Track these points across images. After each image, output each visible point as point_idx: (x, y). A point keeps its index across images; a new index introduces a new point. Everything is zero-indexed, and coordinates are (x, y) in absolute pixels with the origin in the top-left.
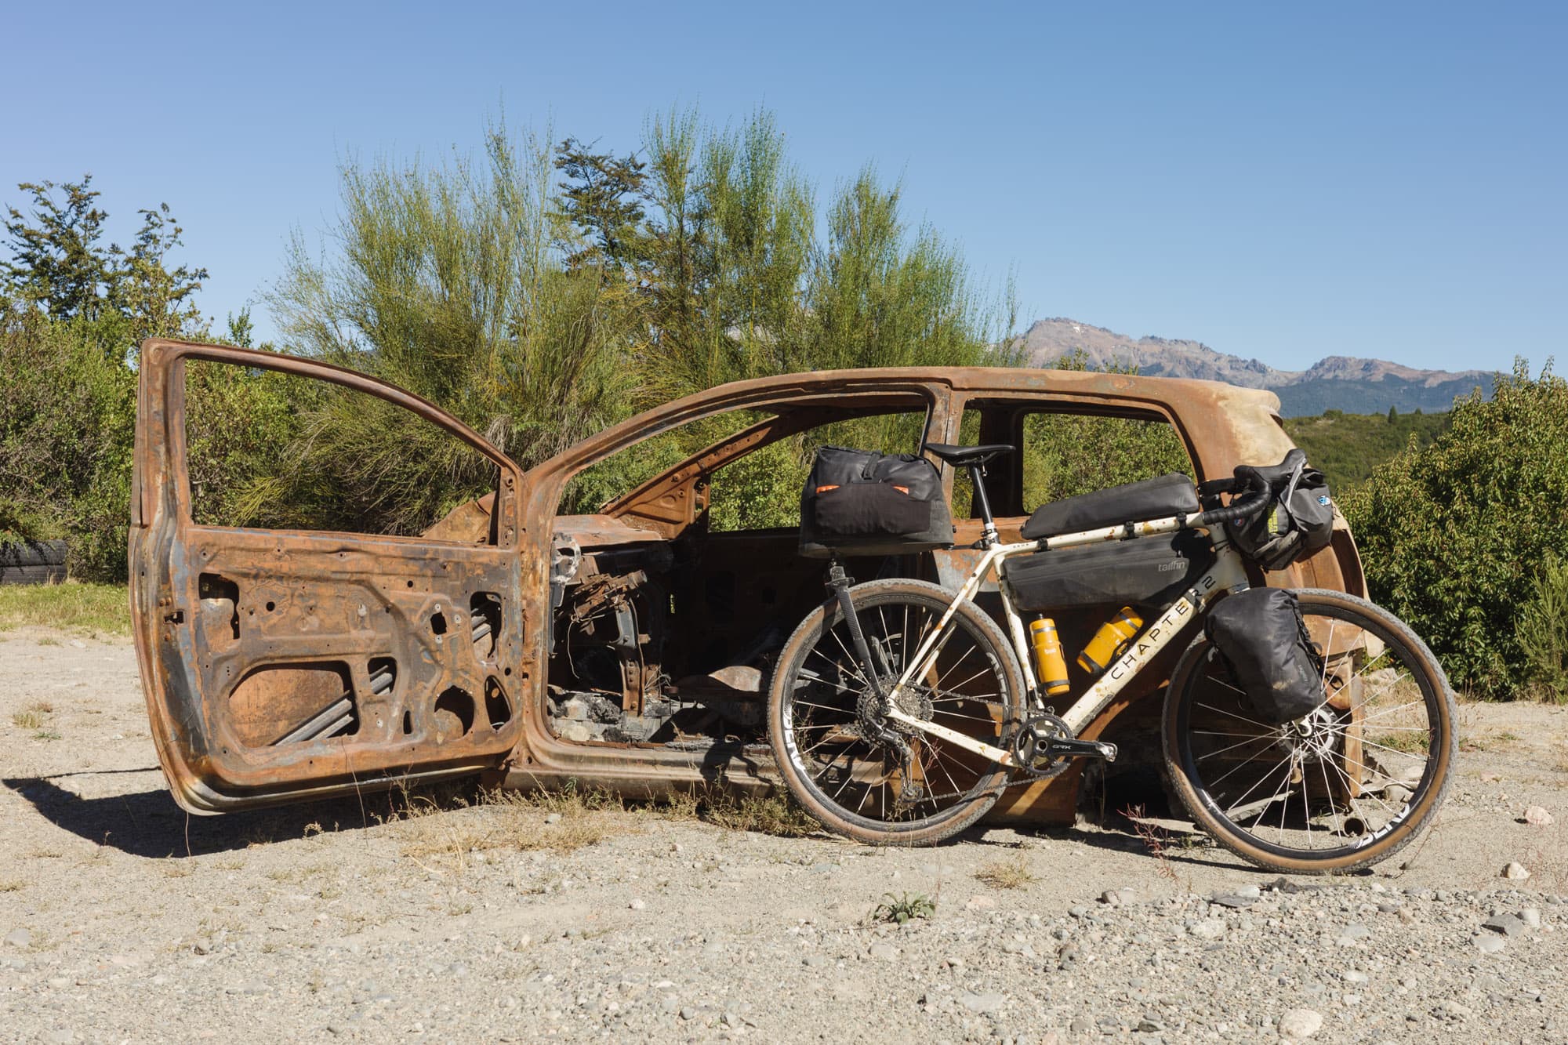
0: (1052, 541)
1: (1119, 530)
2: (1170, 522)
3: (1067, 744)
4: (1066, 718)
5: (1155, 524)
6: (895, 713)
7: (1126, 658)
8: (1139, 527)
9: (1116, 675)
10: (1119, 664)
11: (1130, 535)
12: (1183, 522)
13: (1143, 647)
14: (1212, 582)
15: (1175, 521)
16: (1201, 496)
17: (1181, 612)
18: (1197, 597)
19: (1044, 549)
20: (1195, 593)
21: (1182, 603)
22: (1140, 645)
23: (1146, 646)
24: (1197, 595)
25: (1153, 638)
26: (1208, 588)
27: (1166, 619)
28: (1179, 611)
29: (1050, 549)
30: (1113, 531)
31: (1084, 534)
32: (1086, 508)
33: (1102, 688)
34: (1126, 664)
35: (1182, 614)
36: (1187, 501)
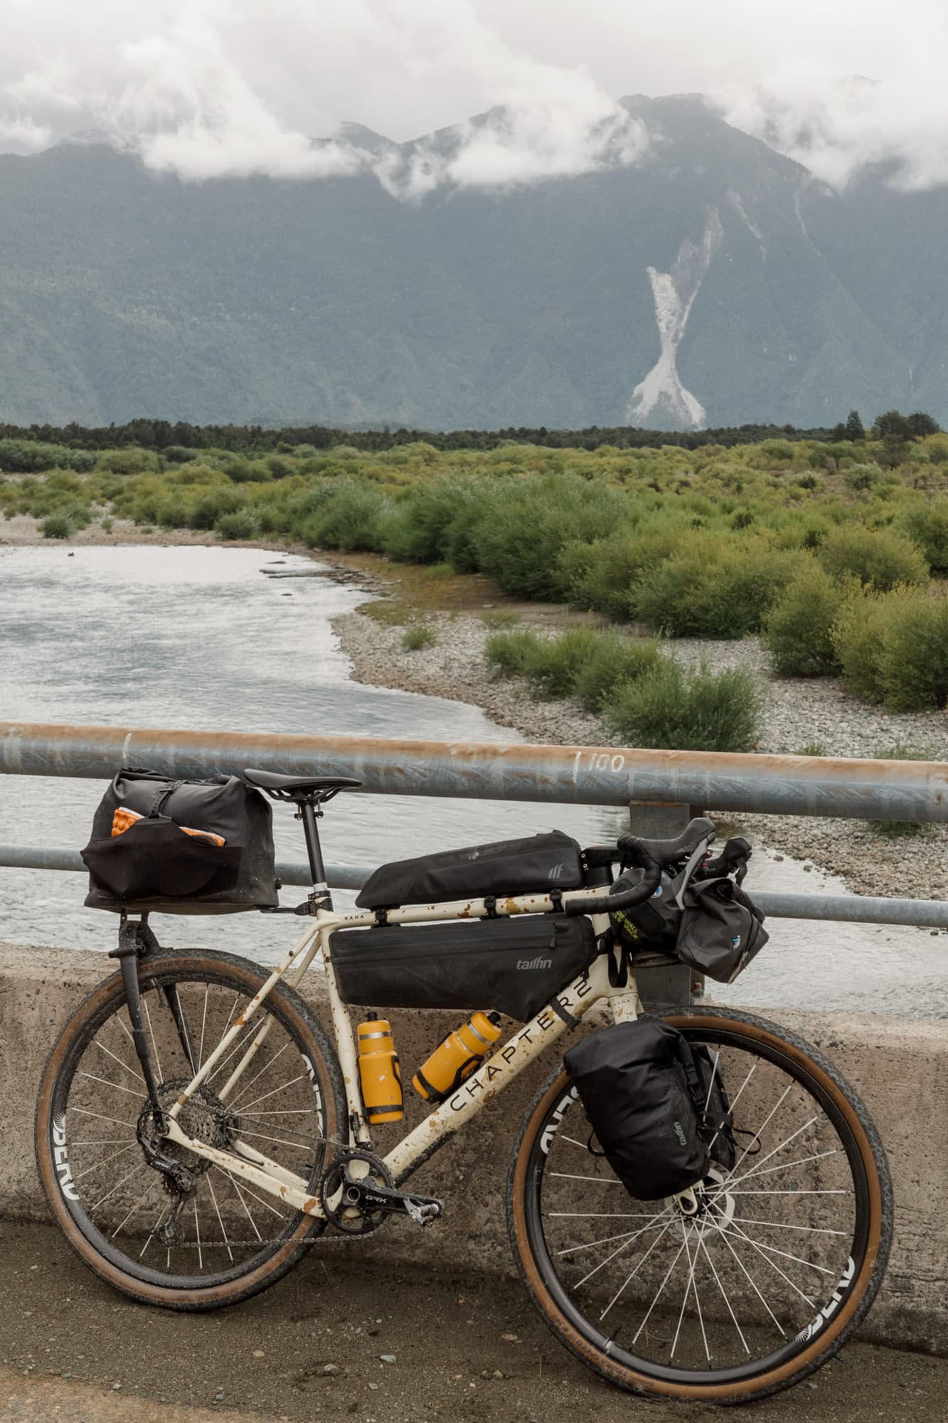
0: (393, 915)
1: (478, 905)
2: (541, 901)
3: (383, 1196)
4: (387, 1160)
5: (521, 902)
6: (176, 1133)
7: (469, 1084)
8: (502, 904)
9: (457, 1104)
10: (462, 1091)
11: (491, 914)
12: (557, 902)
13: (492, 1071)
14: (587, 987)
15: (546, 899)
16: (585, 866)
17: (545, 1026)
18: (566, 1008)
19: (382, 923)
20: (565, 1001)
21: (546, 1014)
22: (489, 1067)
23: (496, 1070)
24: (566, 1004)
25: (507, 1059)
26: (581, 996)
27: (525, 1035)
28: (541, 1025)
29: (390, 925)
30: (469, 906)
31: (433, 908)
32: (436, 872)
33: (437, 1121)
34: (470, 1092)
35: (545, 1029)
36: (565, 872)
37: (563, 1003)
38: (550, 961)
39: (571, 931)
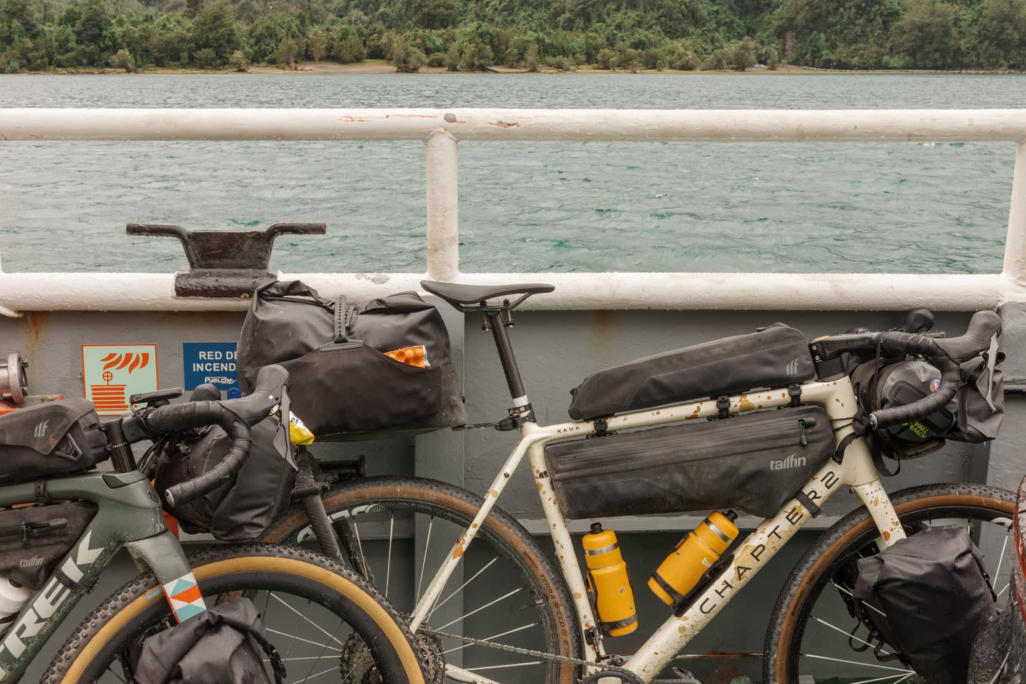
0: (614, 423)
1: (708, 405)
2: (779, 396)
4: (637, 671)
5: (756, 399)
7: (718, 585)
8: (735, 402)
9: (706, 606)
10: (710, 593)
11: (723, 412)
12: (796, 396)
13: (741, 571)
14: (834, 479)
15: (783, 395)
16: (817, 358)
17: (794, 521)
18: (815, 501)
19: (602, 432)
20: (813, 495)
21: (795, 509)
22: (738, 568)
23: (746, 569)
24: (815, 497)
25: (756, 557)
26: (828, 488)
27: (774, 532)
28: (790, 521)
29: (611, 433)
30: (699, 408)
31: (658, 413)
32: (661, 376)
33: (687, 626)
34: (720, 594)
35: (793, 524)
36: (801, 367)
37: (811, 496)
38: (804, 459)
39: (818, 426)
